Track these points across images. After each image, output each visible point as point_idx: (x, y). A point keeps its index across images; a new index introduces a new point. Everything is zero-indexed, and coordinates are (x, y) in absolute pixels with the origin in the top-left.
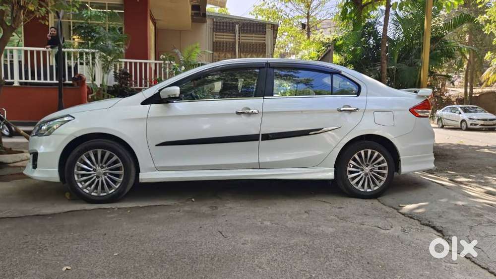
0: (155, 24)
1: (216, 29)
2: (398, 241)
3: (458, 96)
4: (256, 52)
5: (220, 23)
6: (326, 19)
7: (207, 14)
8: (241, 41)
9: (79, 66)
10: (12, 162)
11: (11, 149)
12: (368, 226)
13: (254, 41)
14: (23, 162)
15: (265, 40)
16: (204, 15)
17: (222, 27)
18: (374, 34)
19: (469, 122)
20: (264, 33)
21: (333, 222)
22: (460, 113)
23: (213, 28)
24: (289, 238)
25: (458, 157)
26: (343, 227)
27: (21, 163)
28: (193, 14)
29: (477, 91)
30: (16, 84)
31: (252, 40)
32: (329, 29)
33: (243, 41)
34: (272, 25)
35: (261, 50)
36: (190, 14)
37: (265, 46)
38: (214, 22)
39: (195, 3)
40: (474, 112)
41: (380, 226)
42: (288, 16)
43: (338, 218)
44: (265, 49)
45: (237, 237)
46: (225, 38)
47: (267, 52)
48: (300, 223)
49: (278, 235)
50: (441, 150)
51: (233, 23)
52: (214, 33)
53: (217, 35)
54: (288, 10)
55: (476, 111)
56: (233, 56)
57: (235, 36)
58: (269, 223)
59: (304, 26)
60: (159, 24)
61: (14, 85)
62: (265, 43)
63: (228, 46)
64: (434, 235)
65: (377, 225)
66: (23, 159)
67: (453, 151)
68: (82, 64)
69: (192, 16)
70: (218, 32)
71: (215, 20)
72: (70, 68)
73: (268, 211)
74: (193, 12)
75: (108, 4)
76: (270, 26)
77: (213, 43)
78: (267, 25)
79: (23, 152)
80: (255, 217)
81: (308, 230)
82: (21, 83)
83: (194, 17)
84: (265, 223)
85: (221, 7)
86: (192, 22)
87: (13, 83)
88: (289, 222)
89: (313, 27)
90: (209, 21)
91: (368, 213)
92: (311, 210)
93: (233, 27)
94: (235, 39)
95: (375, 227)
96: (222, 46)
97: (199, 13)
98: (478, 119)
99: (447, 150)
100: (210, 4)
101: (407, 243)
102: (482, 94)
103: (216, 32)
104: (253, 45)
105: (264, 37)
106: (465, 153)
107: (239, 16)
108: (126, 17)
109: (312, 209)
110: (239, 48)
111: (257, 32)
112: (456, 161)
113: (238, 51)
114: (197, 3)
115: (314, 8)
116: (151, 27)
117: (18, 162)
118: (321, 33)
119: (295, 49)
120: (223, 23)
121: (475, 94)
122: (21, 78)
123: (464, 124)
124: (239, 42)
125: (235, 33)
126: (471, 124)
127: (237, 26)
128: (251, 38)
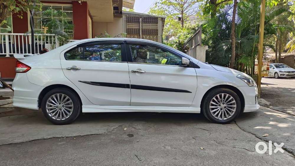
0: (92, 19)
1: (128, 21)
2: (264, 161)
3: (272, 58)
4: (152, 34)
5: (130, 17)
6: (192, 15)
7: (123, 12)
8: (143, 28)
9: (46, 45)
10: (2, 104)
11: (2, 96)
12: (239, 149)
13: (151, 28)
14: (9, 104)
15: (157, 27)
16: (121, 13)
17: (131, 20)
18: (225, 21)
19: (279, 74)
20: (157, 23)
21: (214, 146)
22: (274, 68)
23: (127, 21)
24: (185, 160)
25: (280, 96)
26: (222, 150)
27: (8, 105)
28: (114, 12)
29: (283, 55)
30: (8, 56)
31: (150, 27)
32: (194, 21)
33: (144, 28)
34: (161, 18)
35: (155, 33)
36: (113, 12)
37: (158, 30)
38: (127, 17)
39: (115, 5)
40: (282, 68)
41: (247, 149)
42: (170, 13)
43: (217, 142)
44: (158, 32)
45: (148, 160)
46: (134, 26)
47: (158, 34)
48: (191, 148)
49: (177, 158)
50: (268, 91)
51: (138, 17)
52: (127, 23)
53: (129, 25)
54: (170, 10)
55: (283, 67)
56: (139, 37)
57: (140, 25)
58: (169, 148)
59: (180, 19)
60: (94, 18)
61: (6, 56)
62: (157, 29)
63: (135, 31)
64: (287, 155)
65: (245, 148)
66: (9, 103)
67: (275, 92)
68: (47, 43)
69: (113, 13)
70: (130, 23)
71: (127, 16)
72: (40, 45)
73: (167, 137)
74: (114, 11)
75: (63, 7)
76: (160, 19)
77: (127, 29)
78: (159, 18)
79: (9, 98)
80: (159, 143)
81: (198, 153)
82: (10, 55)
83: (115, 14)
84: (167, 147)
85: (131, 8)
86: (114, 17)
87: (6, 55)
88: (183, 147)
89: (185, 19)
90: (124, 17)
91: (235, 138)
92: (197, 137)
93: (138, 19)
94: (140, 27)
95: (243, 149)
96: (132, 31)
97: (118, 11)
98: (285, 72)
99: (271, 91)
100: (124, 7)
101: (270, 162)
102: (286, 57)
103: (128, 23)
104: (150, 30)
105: (157, 25)
106: (283, 93)
107: (142, 13)
108: (75, 15)
109: (197, 135)
110: (142, 32)
111: (152, 22)
112: (279, 99)
113: (142, 34)
114: (117, 6)
115: (185, 8)
116: (89, 20)
117: (6, 104)
118: (190, 23)
119: (175, 32)
120: (132, 17)
121: (282, 57)
122: (10, 52)
123: (276, 75)
124: (142, 29)
125: (139, 23)
126: (281, 75)
127: (141, 19)
128: (150, 26)
